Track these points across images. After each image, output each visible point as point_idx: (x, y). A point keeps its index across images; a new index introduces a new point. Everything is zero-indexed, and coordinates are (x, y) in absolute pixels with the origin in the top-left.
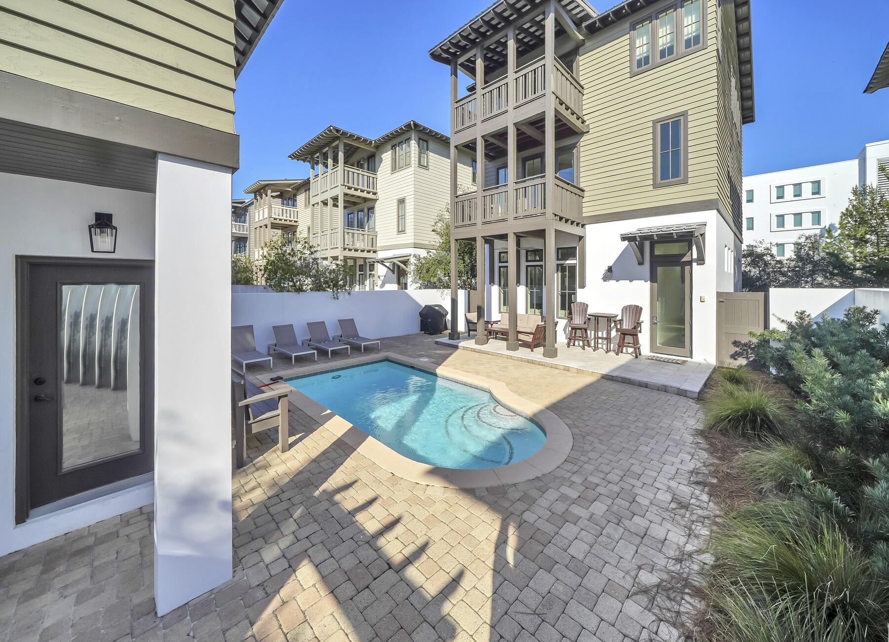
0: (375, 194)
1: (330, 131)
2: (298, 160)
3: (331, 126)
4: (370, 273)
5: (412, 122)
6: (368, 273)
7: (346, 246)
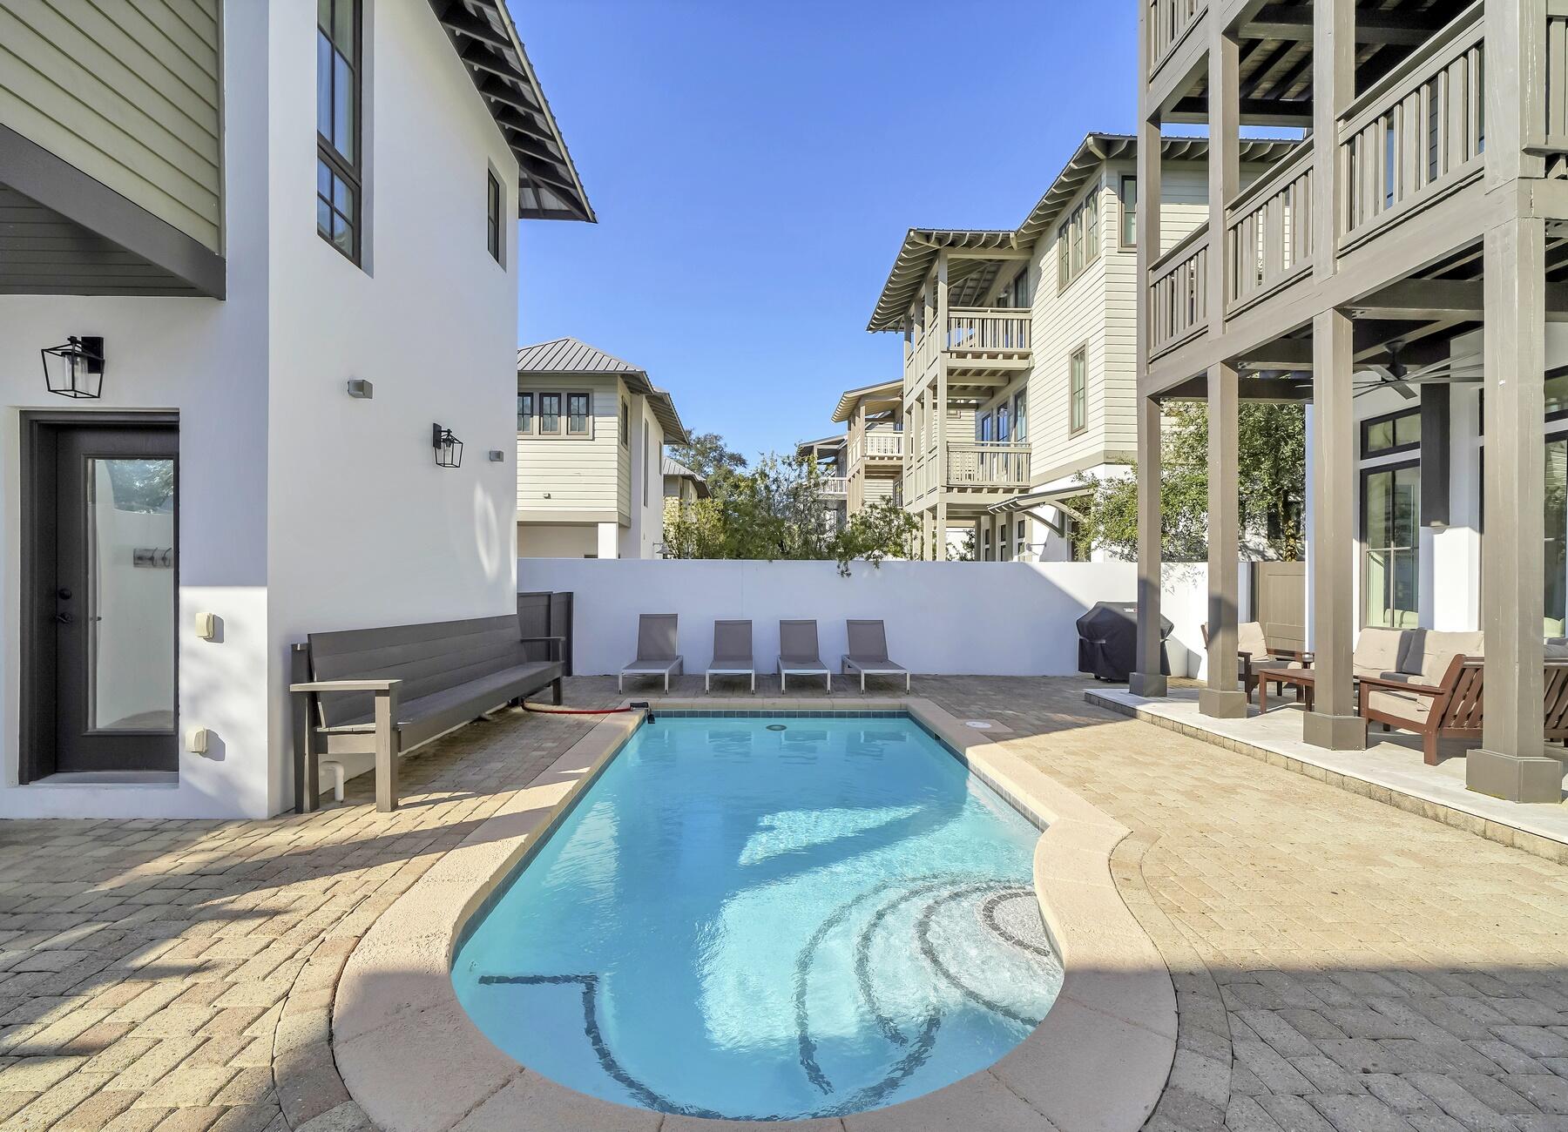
0: (1025, 357)
1: (913, 243)
2: (884, 330)
3: (910, 230)
4: (1020, 541)
5: (1090, 140)
6: (1016, 541)
7: (952, 482)
